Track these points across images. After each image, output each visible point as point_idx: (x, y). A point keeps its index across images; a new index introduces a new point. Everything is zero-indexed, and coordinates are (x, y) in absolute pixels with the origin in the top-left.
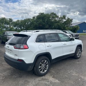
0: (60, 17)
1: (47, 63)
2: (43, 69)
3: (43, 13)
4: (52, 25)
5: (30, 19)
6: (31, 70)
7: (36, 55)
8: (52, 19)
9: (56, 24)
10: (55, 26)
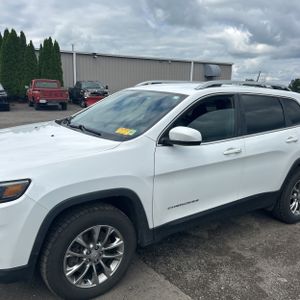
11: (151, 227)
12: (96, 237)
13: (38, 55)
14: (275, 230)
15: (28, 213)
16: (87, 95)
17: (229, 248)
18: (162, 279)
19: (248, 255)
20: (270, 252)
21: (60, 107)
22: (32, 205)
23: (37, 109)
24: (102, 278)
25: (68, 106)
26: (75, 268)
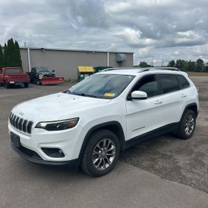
11: (126, 140)
12: (105, 144)
13: (3, 50)
14: (179, 142)
15: (79, 133)
16: (41, 77)
17: (159, 152)
18: (132, 166)
19: (169, 154)
20: (179, 152)
21: (23, 85)
22: (81, 129)
23: (7, 88)
24: (107, 166)
25: (30, 85)
26: (97, 160)
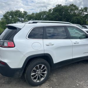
0: (80, 9)
1: (45, 68)
2: (39, 76)
3: (61, 5)
4: (70, 18)
5: (46, 12)
6: (20, 77)
7: (27, 57)
8: (71, 12)
9: (75, 17)
10: (73, 20)
